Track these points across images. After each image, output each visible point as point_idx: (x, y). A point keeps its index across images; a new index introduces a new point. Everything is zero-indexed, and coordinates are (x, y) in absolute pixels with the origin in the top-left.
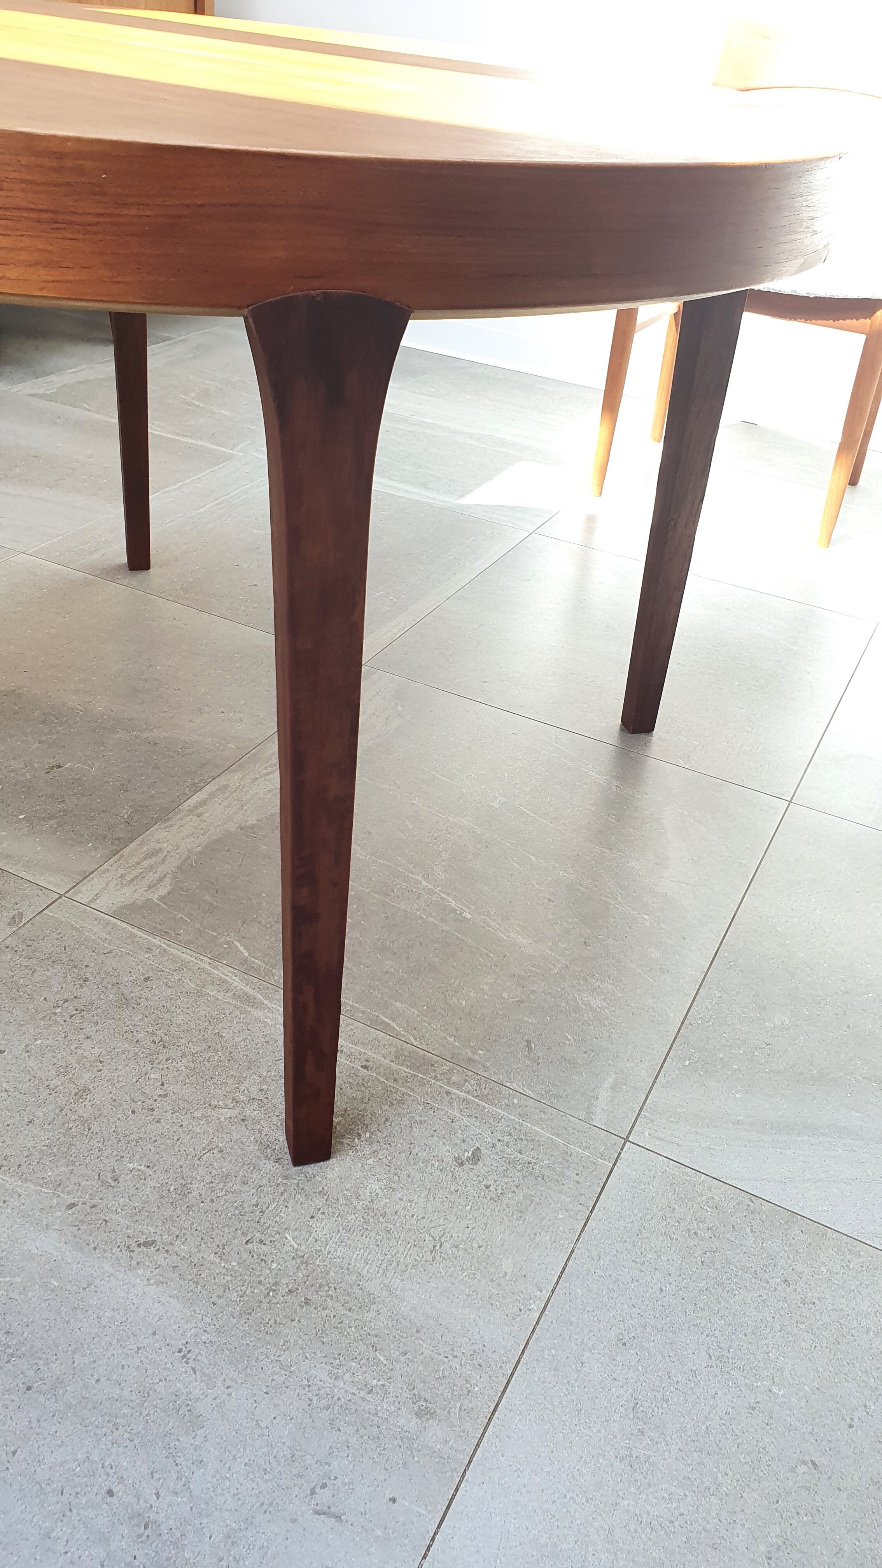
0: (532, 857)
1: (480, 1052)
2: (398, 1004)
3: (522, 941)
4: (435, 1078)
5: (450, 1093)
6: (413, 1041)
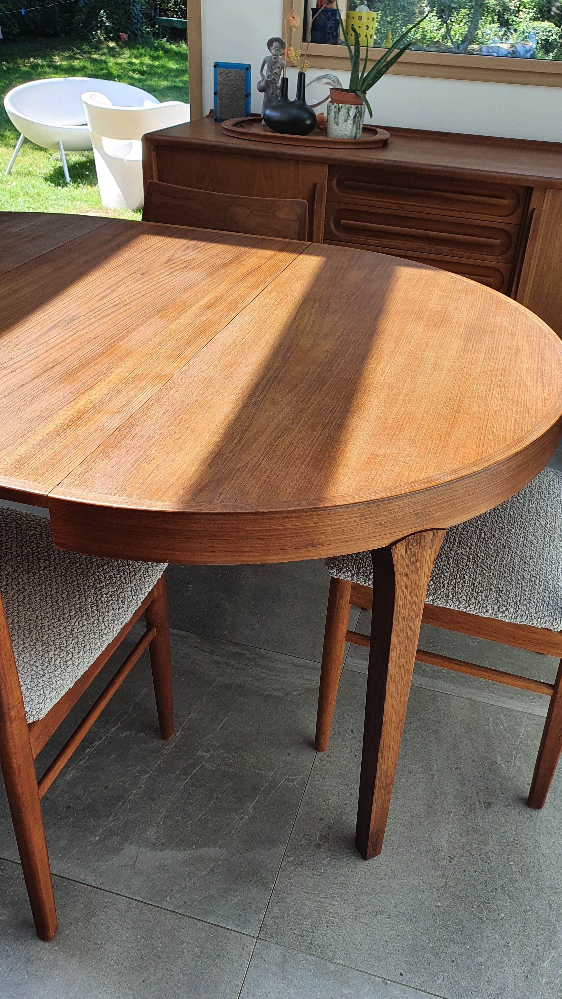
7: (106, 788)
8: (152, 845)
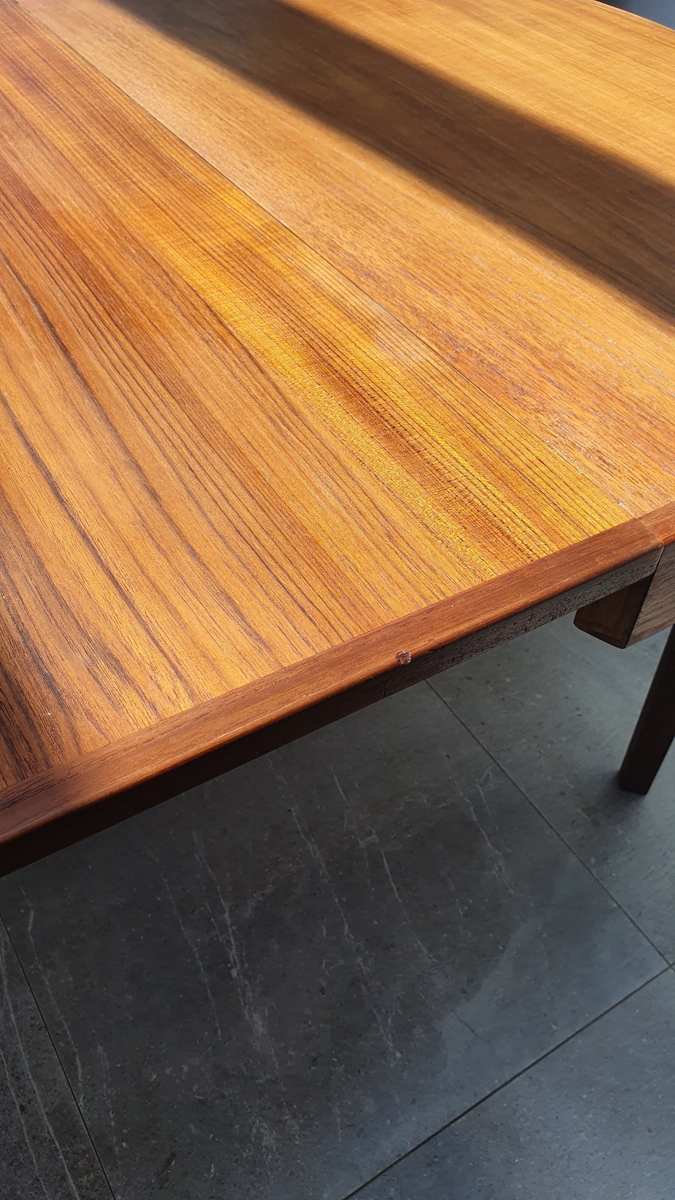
0: (346, 927)
1: (124, 1144)
2: (100, 1049)
3: (260, 1028)
4: (65, 1154)
5: (64, 1179)
6: (81, 1100)
7: (322, 991)
8: (463, 995)
